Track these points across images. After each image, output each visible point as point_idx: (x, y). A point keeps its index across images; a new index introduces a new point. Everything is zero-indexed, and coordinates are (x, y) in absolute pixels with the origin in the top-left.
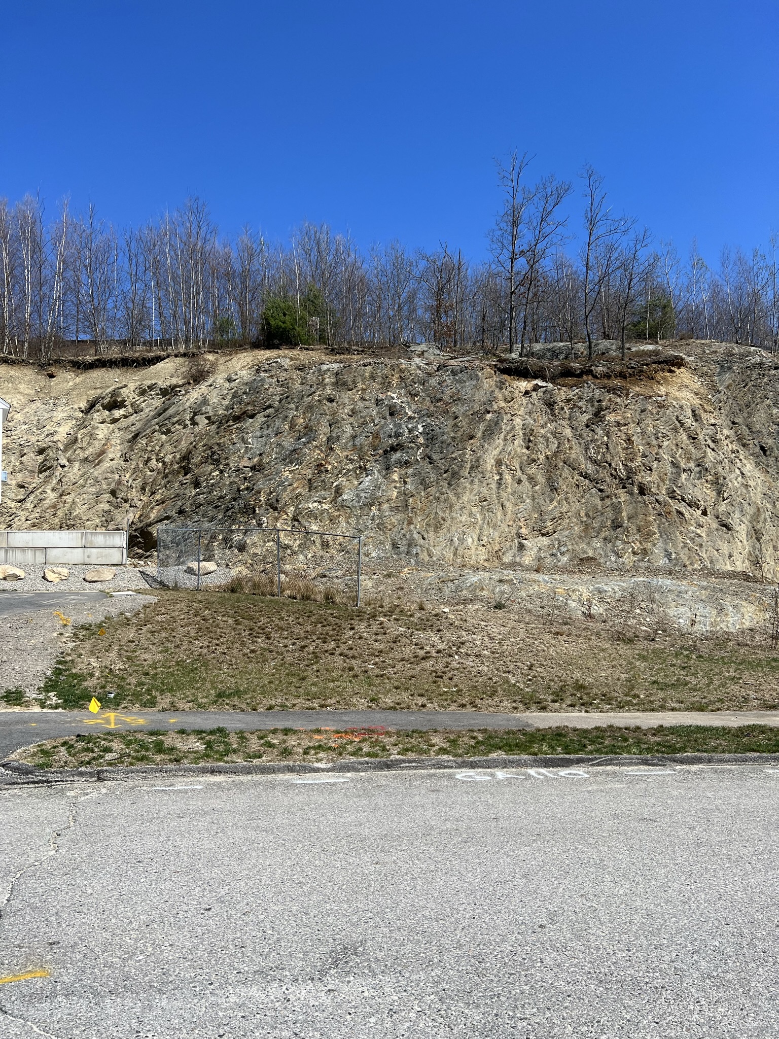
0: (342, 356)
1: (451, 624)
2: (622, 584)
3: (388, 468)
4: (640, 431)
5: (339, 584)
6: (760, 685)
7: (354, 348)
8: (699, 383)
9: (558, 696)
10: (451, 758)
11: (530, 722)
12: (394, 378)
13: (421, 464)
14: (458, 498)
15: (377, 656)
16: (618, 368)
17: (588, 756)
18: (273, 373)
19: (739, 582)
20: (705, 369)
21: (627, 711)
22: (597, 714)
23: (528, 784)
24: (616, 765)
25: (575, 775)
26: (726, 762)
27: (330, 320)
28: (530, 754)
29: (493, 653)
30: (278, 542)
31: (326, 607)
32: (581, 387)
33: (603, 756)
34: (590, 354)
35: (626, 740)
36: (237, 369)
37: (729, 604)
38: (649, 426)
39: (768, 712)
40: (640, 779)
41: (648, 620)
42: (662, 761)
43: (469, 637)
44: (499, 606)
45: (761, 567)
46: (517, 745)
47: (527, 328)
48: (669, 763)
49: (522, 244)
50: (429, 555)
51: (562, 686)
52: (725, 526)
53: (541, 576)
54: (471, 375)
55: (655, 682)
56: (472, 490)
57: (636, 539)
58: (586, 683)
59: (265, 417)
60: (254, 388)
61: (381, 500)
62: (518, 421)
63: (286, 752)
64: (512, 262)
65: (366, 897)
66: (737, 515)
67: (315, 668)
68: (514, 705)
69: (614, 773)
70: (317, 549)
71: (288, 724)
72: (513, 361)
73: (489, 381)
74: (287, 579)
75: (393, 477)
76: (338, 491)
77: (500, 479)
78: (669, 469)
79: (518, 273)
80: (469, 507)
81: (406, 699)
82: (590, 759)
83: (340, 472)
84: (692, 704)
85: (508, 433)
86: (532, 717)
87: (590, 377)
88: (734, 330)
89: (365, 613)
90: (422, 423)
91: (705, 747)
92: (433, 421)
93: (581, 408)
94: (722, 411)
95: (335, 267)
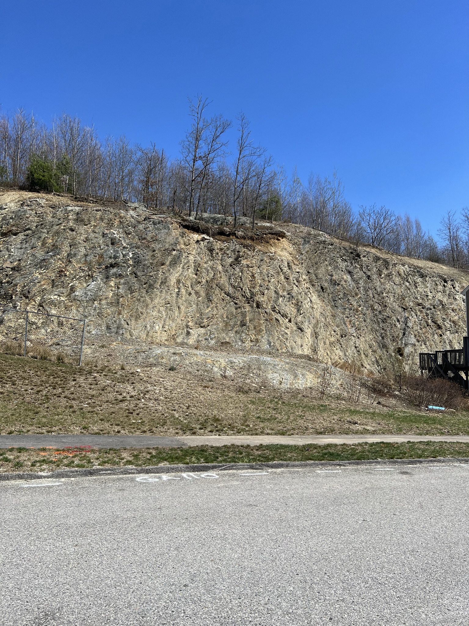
0: (82, 203)
1: (141, 380)
2: (244, 358)
3: (107, 278)
4: (259, 271)
5: (69, 350)
6: (314, 420)
7: (91, 199)
8: (292, 248)
9: (203, 425)
10: (134, 467)
11: (185, 442)
12: (116, 221)
13: (130, 277)
14: (152, 301)
15: (90, 399)
16: (250, 234)
17: (219, 464)
18: (33, 207)
19: (306, 361)
20: (296, 240)
21: (242, 435)
22: (225, 437)
23: (182, 483)
24: (235, 469)
25: (211, 476)
26: (296, 466)
27: (76, 179)
28: (184, 464)
29: (166, 398)
30: (27, 319)
31: (58, 365)
32: (229, 242)
33: (227, 464)
34: (235, 224)
35: (241, 453)
36: (7, 202)
37: (300, 373)
38: (264, 269)
39: (318, 436)
40: (248, 478)
41: (257, 380)
42: (261, 466)
43: (152, 388)
44: (172, 369)
45: (317, 353)
46: (177, 458)
47: (200, 203)
48: (265, 468)
49: (201, 152)
50: (131, 335)
51: (206, 419)
52: (300, 329)
53: (199, 352)
54: (165, 226)
55: (259, 417)
56: (161, 297)
57: (253, 333)
58: (220, 418)
59: (25, 235)
60: (18, 216)
61: (101, 298)
62: (191, 258)
63: (19, 465)
64: (194, 162)
65: (66, 573)
66: (307, 323)
67: (46, 405)
68: (177, 431)
69: (234, 474)
70: (54, 326)
71: (22, 445)
72: (190, 221)
73: (176, 231)
74: (32, 345)
75: (111, 284)
76: (73, 289)
77: (179, 291)
78: (273, 295)
79: (197, 169)
80: (158, 307)
81: (107, 427)
82: (220, 466)
83: (75, 277)
84: (278, 431)
85: (185, 264)
86: (186, 439)
87: (234, 237)
88: (312, 221)
89: (84, 370)
90: (132, 251)
91: (285, 457)
92: (139, 251)
93: (228, 254)
94: (303, 265)
95: (82, 146)
